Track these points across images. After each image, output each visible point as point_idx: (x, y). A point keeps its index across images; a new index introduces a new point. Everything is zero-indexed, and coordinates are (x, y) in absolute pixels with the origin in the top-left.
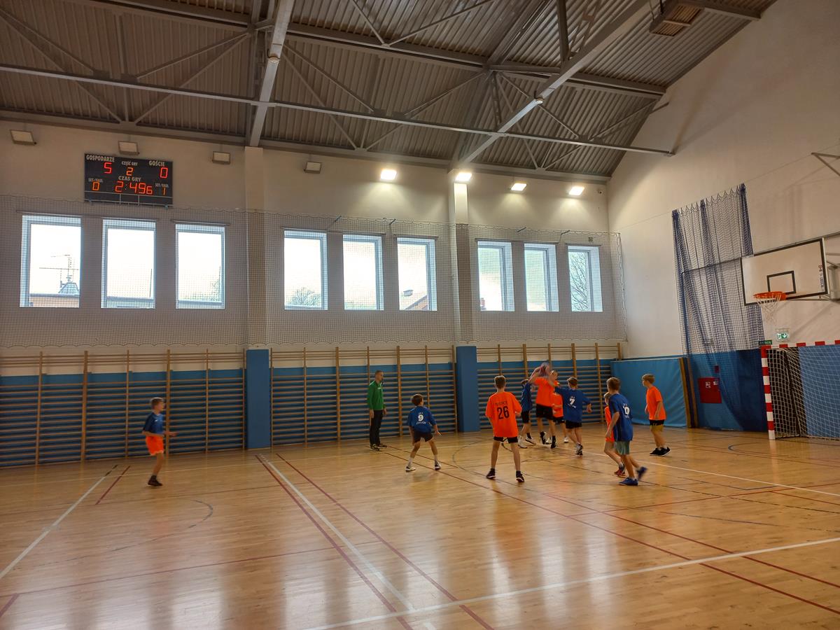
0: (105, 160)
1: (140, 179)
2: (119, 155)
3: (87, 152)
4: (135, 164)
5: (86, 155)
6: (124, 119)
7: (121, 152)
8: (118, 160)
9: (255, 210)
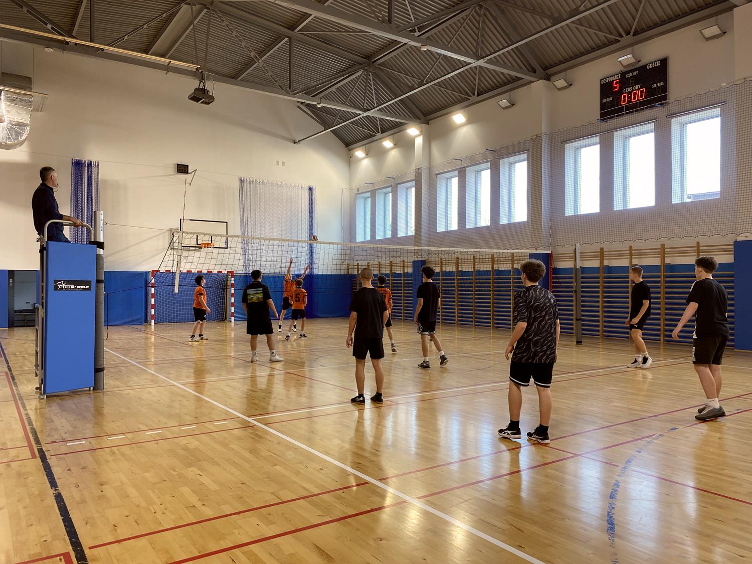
0: (614, 79)
1: (639, 86)
2: (624, 70)
3: (601, 78)
4: (636, 73)
5: (601, 80)
6: (622, 37)
7: (624, 67)
8: (623, 74)
9: (745, 78)
